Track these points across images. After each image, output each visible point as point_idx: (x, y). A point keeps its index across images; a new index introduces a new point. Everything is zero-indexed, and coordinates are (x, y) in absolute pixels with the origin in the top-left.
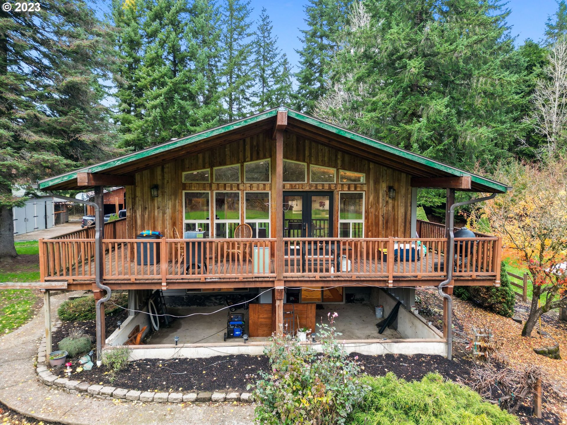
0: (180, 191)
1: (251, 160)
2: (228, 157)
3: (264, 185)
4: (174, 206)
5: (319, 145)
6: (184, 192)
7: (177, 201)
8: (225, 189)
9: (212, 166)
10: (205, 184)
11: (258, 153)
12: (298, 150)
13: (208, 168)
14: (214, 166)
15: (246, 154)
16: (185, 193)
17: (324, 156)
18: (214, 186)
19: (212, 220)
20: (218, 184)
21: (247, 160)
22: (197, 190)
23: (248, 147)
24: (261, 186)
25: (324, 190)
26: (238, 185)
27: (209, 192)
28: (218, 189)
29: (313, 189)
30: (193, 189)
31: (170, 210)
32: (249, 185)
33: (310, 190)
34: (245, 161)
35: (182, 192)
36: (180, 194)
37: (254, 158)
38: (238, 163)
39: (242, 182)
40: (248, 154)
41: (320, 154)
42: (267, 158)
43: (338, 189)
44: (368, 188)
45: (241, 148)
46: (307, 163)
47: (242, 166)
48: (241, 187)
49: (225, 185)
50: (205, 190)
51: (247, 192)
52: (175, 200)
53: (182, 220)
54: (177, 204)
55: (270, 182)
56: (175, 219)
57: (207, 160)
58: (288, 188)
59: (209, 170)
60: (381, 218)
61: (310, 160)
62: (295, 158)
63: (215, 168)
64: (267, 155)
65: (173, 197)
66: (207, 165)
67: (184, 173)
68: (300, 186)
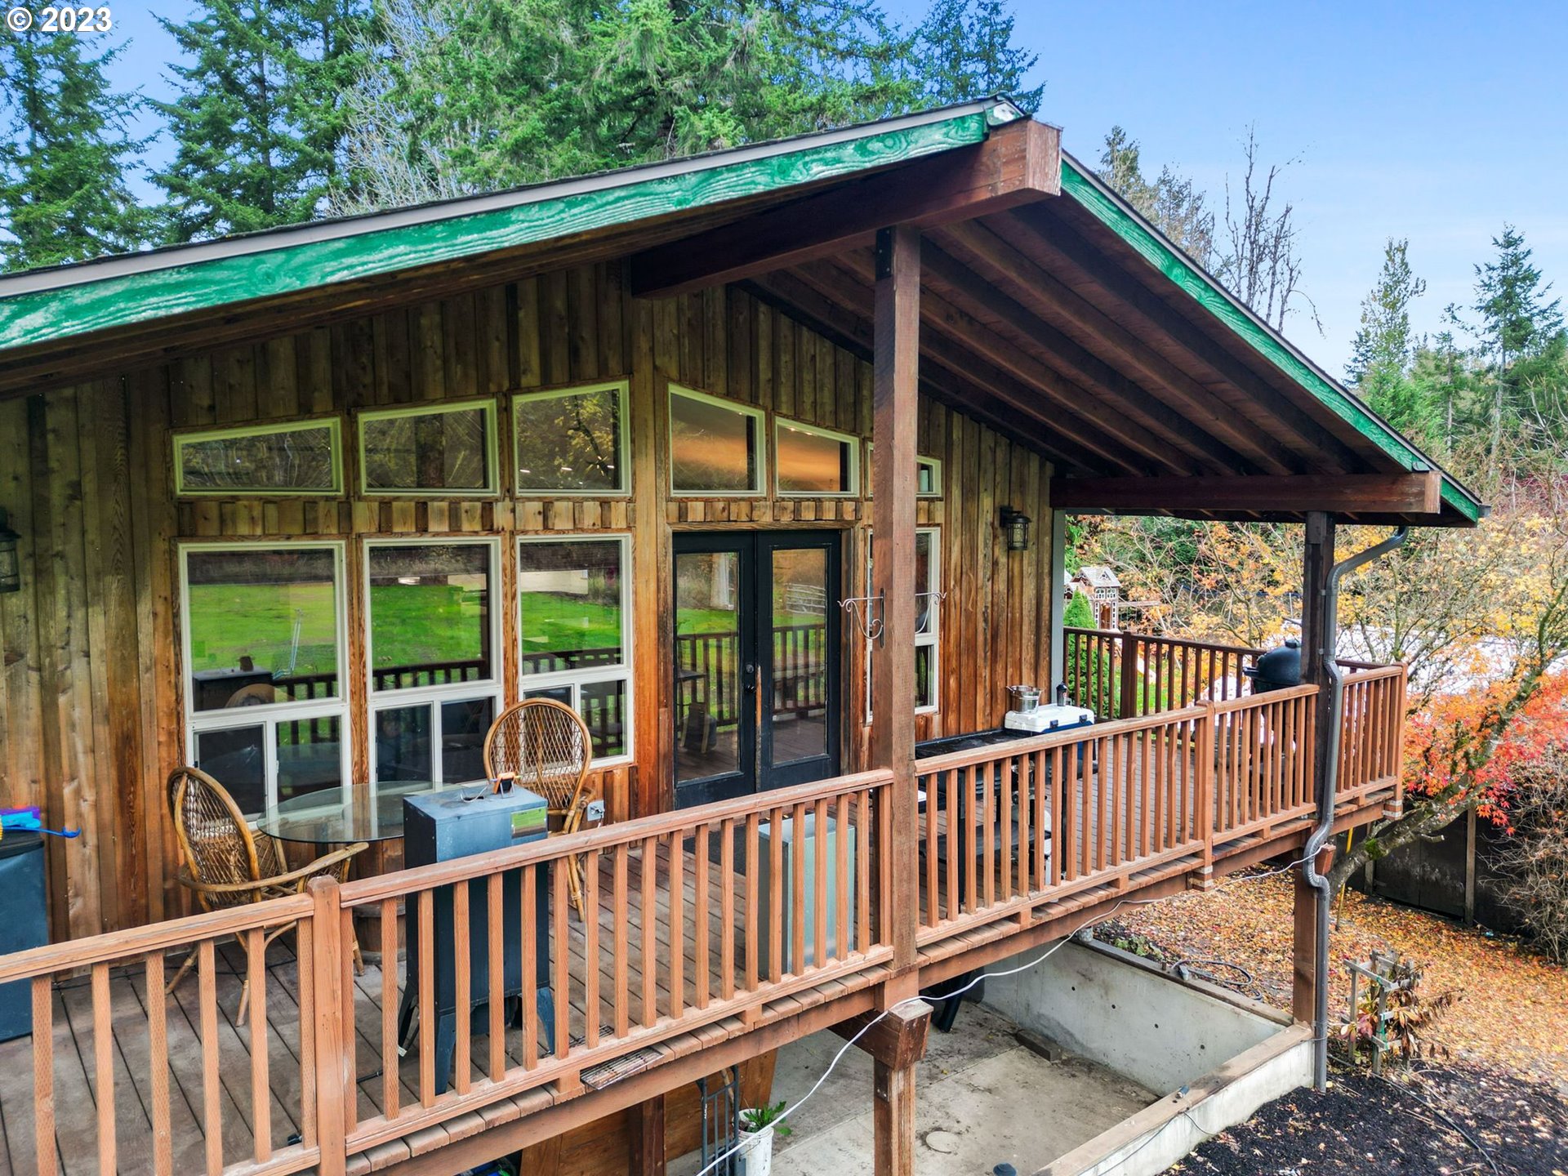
0: (161, 545)
1: (546, 384)
2: (432, 363)
3: (605, 503)
4: (126, 639)
5: (806, 333)
6: (184, 549)
7: (144, 608)
8: (423, 530)
9: (348, 406)
10: (313, 502)
11: (574, 354)
12: (731, 352)
13: (326, 415)
14: (362, 405)
15: (523, 350)
16: (190, 555)
17: (817, 387)
18: (364, 516)
19: (359, 695)
20: (385, 505)
21: (525, 381)
22: (266, 536)
23: (527, 318)
24: (592, 511)
25: (821, 524)
26: (488, 506)
27: (339, 546)
28: (384, 529)
29: (786, 519)
30: (244, 529)
31: (100, 669)
32: (538, 506)
33: (776, 526)
34: (517, 388)
35: (172, 554)
36: (158, 565)
37: (559, 372)
38: (483, 393)
39: (509, 491)
40: (531, 354)
41: (807, 376)
42: (614, 379)
43: (865, 521)
44: (948, 514)
45: (498, 323)
46: (765, 408)
47: (505, 410)
48: (501, 517)
49: (422, 507)
50: (315, 535)
51: (531, 538)
52: (131, 600)
53: (178, 717)
54: (146, 626)
55: (625, 490)
56: (133, 714)
57: (321, 368)
58: (700, 518)
59: (332, 424)
60: (981, 625)
61: (775, 396)
62: (721, 387)
63: (365, 418)
64: (614, 364)
65: (113, 585)
66: (323, 398)
67: (180, 441)
68: (744, 507)
